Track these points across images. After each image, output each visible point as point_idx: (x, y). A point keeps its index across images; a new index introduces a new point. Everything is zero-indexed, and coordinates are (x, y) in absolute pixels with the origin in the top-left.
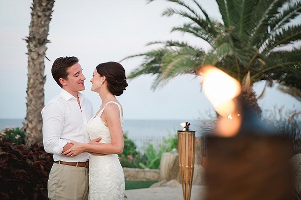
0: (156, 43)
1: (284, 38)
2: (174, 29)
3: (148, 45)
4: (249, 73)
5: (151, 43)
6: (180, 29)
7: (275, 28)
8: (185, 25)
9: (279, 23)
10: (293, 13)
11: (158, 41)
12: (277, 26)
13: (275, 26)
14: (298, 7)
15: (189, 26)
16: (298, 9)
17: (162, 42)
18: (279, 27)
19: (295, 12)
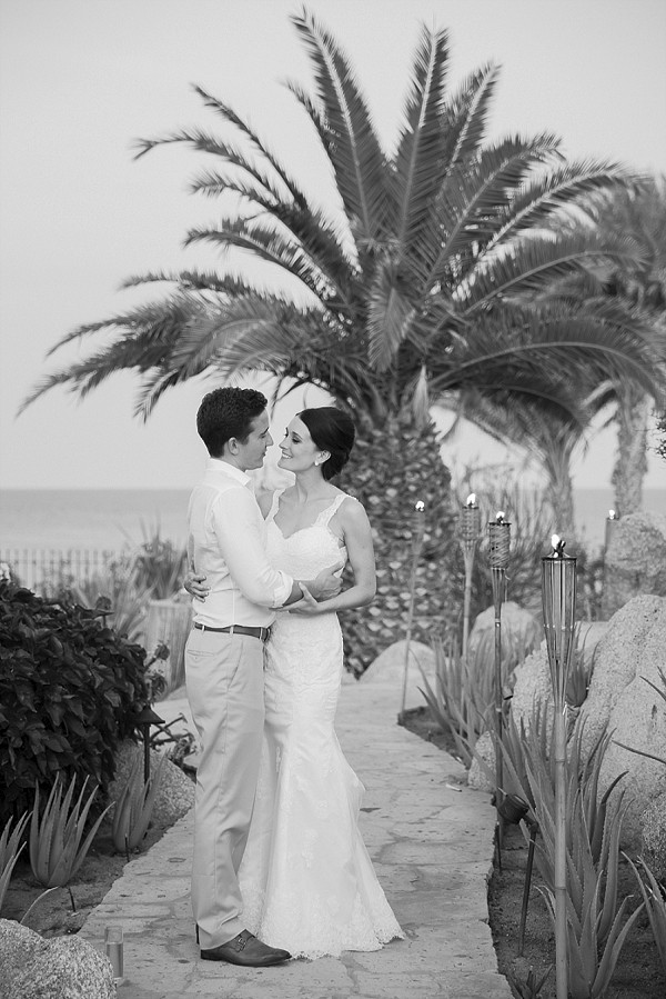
0: (152, 279)
1: (519, 274)
2: (194, 236)
3: (127, 285)
4: (423, 371)
5: (137, 281)
6: (214, 235)
7: (490, 244)
8: (226, 224)
9: (503, 230)
10: (539, 201)
11: (155, 273)
12: (496, 237)
13: (491, 238)
14: (553, 186)
15: (240, 225)
16: (555, 191)
17: (167, 275)
18: (502, 240)
19: (546, 198)
